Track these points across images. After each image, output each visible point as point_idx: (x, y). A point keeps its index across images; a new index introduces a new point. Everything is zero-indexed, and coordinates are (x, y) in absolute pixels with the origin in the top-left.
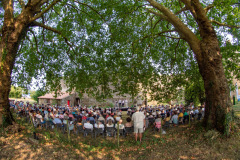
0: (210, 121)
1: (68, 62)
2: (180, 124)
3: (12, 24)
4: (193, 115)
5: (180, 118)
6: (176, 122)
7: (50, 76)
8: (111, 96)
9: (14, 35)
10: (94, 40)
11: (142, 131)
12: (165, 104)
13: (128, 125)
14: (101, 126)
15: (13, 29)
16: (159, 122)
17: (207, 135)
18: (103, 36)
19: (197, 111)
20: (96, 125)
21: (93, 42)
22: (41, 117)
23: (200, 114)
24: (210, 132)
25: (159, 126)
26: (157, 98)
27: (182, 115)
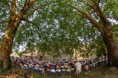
0: (111, 63)
1: (38, 38)
2: (96, 67)
3: (15, 18)
4: (102, 62)
5: (96, 64)
6: (94, 66)
7: (29, 45)
8: (60, 56)
9: (15, 24)
10: (51, 28)
11: (80, 72)
12: (87, 58)
13: (73, 69)
14: (60, 71)
15: (15, 21)
16: (87, 67)
17: (110, 69)
18: (55, 26)
19: (104, 60)
20: (57, 70)
21: (50, 29)
22: (26, 66)
23: (105, 61)
24: (112, 68)
25: (87, 69)
26: (83, 56)
27: (97, 62)
